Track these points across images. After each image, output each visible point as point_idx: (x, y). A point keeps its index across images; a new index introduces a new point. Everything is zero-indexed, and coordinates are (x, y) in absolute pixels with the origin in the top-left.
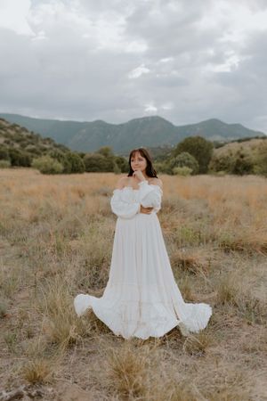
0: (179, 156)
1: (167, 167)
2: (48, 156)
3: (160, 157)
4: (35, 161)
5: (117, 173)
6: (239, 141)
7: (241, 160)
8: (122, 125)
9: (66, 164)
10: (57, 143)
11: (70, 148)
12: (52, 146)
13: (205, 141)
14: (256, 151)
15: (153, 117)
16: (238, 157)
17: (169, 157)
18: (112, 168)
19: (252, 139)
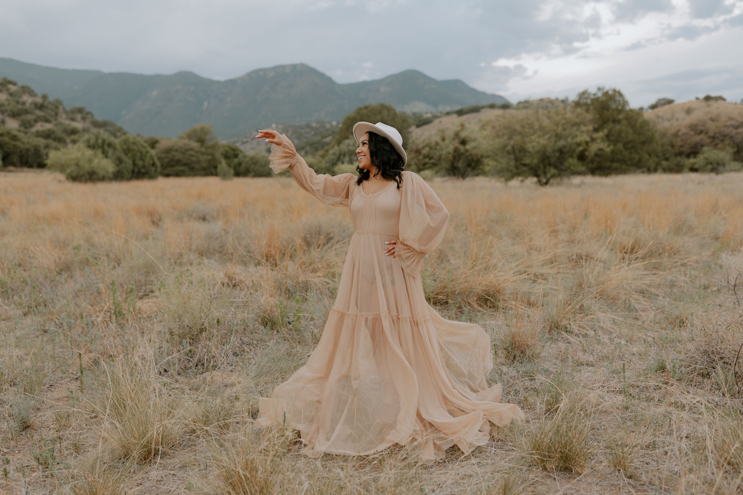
0: (347, 142)
1: (323, 164)
2: (81, 145)
3: (311, 145)
4: (53, 156)
5: (225, 176)
6: (460, 113)
7: (461, 148)
8: (232, 82)
9: (119, 161)
10: (99, 118)
11: (126, 127)
12: (87, 124)
13: (395, 114)
14: (487, 132)
15: (294, 67)
16: (456, 143)
17: (328, 144)
18: (216, 167)
19: (483, 107)
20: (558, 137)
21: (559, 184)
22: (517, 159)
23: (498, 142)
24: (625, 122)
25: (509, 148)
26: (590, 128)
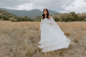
2: (13, 18)
3: (38, 18)
4: (10, 19)
7: (56, 18)
9: (17, 19)
10: (15, 15)
11: (18, 16)
15: (36, 9)
18: (28, 20)
19: (58, 14)
21: (68, 22)
24: (75, 15)
25: (62, 18)
26: (72, 16)
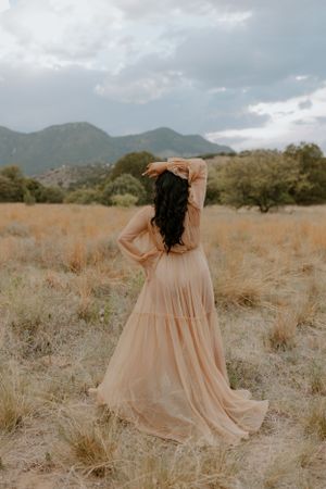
0: (118, 178)
1: (101, 195)
5: (29, 203)
8: (34, 134)
14: (223, 173)
15: (79, 124)
17: (105, 179)
18: (22, 196)
19: (216, 155)
20: (275, 177)
21: (277, 211)
22: (244, 193)
23: (231, 181)
24: (320, 167)
25: (239, 185)
26: (298, 171)
